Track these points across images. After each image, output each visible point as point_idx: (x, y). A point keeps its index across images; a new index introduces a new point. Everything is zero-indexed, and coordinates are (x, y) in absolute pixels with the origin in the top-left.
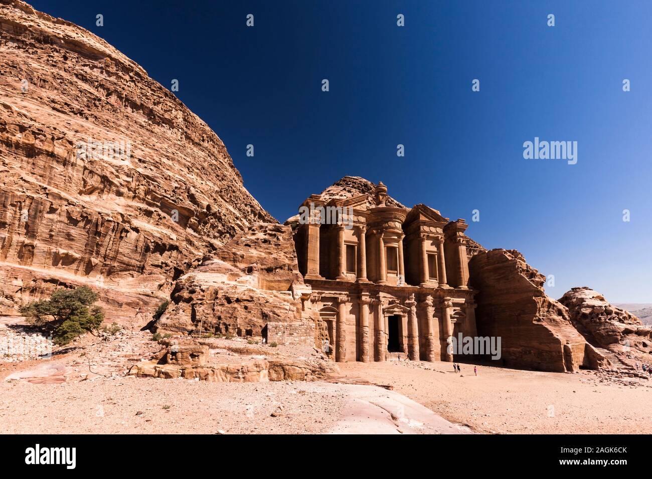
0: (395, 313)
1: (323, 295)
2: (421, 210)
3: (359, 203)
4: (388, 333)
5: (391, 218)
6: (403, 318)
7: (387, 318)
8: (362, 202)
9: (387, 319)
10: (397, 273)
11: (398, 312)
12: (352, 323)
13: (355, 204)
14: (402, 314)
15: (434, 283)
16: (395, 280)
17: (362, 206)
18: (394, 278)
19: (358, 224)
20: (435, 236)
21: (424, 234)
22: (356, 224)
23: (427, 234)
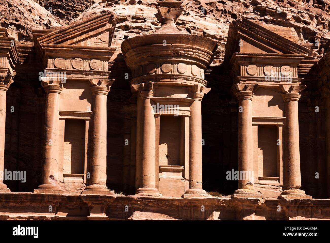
3: (91, 33)
5: (168, 56)
8: (100, 30)
10: (183, 171)
13: (84, 36)
15: (271, 188)
16: (179, 184)
17: (99, 37)
18: (176, 180)
19: (90, 76)
20: (278, 85)
21: (248, 82)
22: (85, 76)
23: (255, 83)
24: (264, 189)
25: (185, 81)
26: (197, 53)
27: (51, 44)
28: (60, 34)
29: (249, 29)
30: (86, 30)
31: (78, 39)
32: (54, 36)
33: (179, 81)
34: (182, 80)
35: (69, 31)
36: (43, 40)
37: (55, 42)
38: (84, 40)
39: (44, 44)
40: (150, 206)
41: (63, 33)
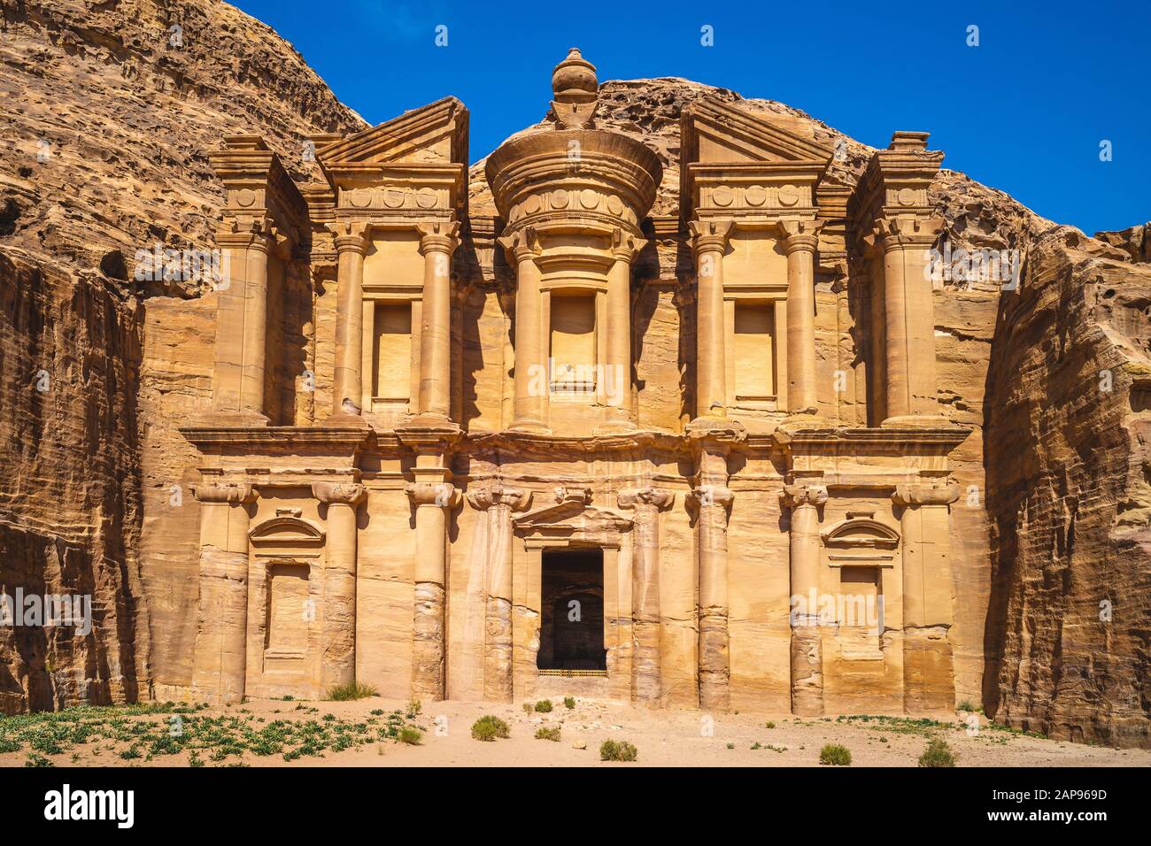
0: (574, 537)
1: (263, 480)
2: (708, 123)
3: (417, 141)
4: (539, 609)
6: (608, 555)
7: (539, 554)
8: (434, 134)
9: (537, 557)
11: (587, 531)
12: (386, 574)
13: (404, 147)
14: (603, 538)
15: (760, 416)
16: (586, 414)
17: (433, 147)
18: (580, 408)
19: (417, 219)
20: (773, 221)
21: (715, 219)
22: (407, 220)
23: (729, 219)
24: (748, 418)
25: (596, 223)
26: (617, 169)
27: (343, 162)
28: (357, 142)
29: (717, 117)
30: (407, 133)
31: (393, 151)
32: (346, 146)
33: (583, 223)
34: (588, 222)
35: (374, 135)
36: (327, 155)
37: (351, 158)
38: (403, 154)
39: (329, 162)
40: (530, 453)
41: (363, 140)
